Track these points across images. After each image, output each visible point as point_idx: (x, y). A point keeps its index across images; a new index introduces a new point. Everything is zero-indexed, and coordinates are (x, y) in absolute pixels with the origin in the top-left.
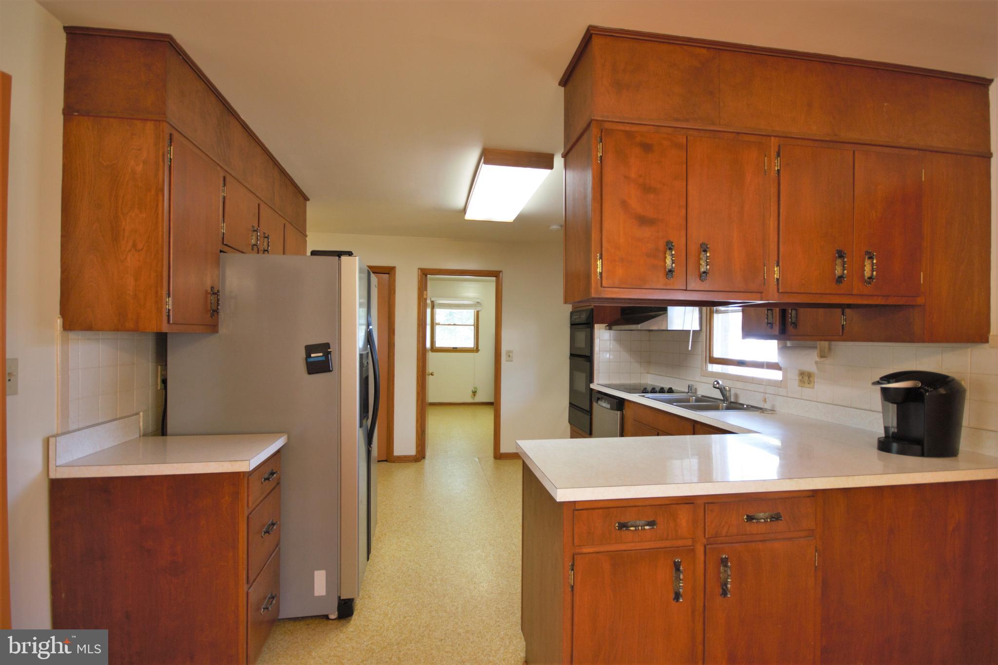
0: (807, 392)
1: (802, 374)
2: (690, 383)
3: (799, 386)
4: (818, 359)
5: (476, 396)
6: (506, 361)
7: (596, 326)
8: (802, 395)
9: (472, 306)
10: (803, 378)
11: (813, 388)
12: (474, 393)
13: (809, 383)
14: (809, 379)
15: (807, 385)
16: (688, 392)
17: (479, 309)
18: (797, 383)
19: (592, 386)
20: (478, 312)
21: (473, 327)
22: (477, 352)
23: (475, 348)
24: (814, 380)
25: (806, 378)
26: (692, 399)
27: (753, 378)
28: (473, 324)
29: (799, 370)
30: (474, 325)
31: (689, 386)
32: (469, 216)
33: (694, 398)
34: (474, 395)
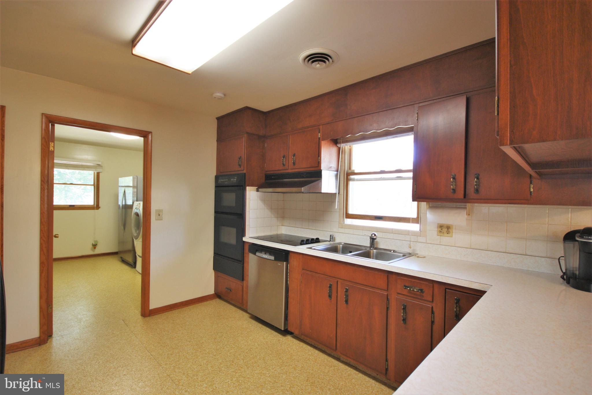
0: (446, 239)
1: (441, 227)
2: (331, 234)
3: (438, 235)
4: (466, 216)
5: (96, 248)
6: (156, 220)
7: (248, 188)
8: (440, 242)
9: (92, 168)
10: (442, 229)
11: (452, 237)
12: (95, 246)
13: (448, 233)
14: (448, 230)
15: (446, 234)
16: (330, 241)
17: (99, 170)
18: (435, 233)
19: (244, 239)
20: (98, 174)
21: (93, 187)
22: (98, 209)
23: (95, 206)
24: (452, 231)
25: (445, 230)
26: (340, 246)
27: (392, 229)
28: (92, 184)
29: (438, 224)
30: (94, 185)
31: (331, 236)
32: (139, 50)
33: (341, 245)
34: (95, 248)
